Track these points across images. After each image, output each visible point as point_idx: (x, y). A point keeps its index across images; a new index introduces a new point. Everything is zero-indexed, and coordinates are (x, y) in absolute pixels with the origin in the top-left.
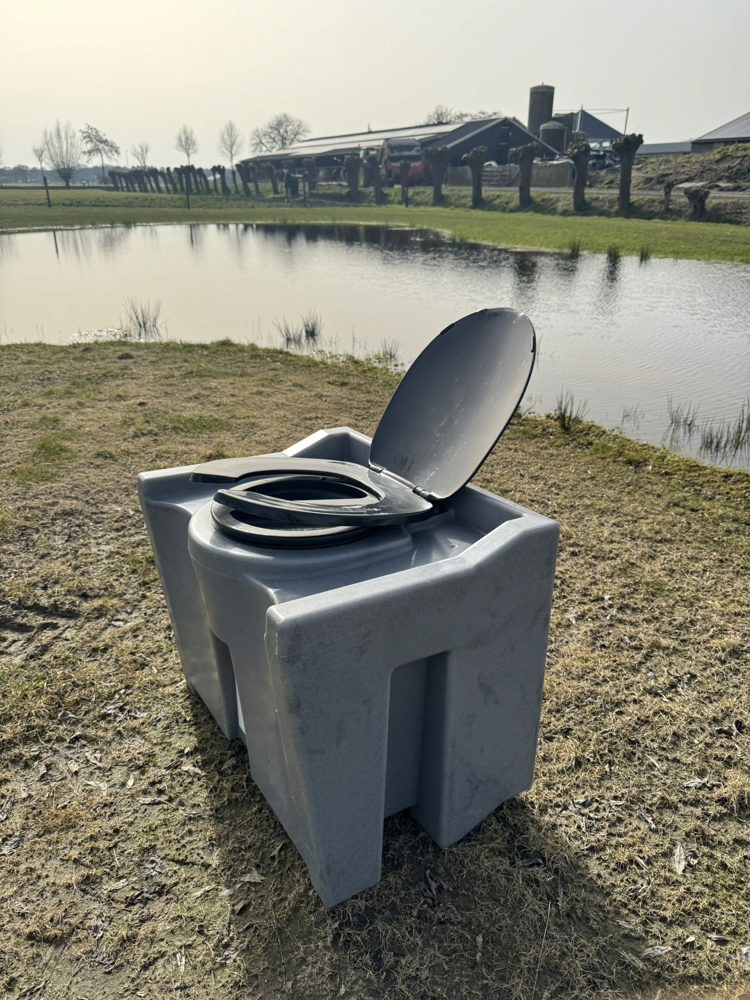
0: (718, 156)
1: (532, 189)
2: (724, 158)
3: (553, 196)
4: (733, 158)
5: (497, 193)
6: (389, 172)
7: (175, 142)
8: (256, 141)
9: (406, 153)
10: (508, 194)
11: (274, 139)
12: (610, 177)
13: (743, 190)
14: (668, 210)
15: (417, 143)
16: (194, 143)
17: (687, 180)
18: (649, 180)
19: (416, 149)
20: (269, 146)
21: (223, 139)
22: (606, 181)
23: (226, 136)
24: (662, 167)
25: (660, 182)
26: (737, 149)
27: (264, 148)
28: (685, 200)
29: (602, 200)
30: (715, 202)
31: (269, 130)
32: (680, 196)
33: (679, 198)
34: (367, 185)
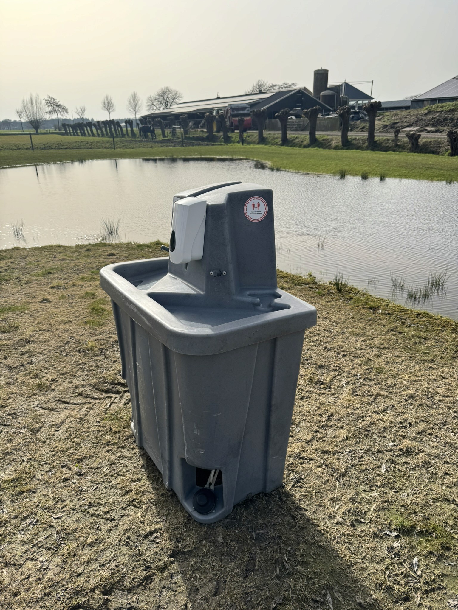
0: (426, 111)
1: (317, 133)
2: (430, 112)
3: (329, 137)
4: (435, 112)
5: (296, 136)
6: (232, 124)
7: (101, 105)
8: (150, 103)
9: (241, 112)
10: (303, 136)
11: (161, 102)
12: (363, 125)
13: (441, 132)
14: (397, 145)
15: (248, 106)
16: (113, 106)
17: (408, 126)
18: (386, 126)
19: (247, 109)
20: (157, 106)
21: (130, 103)
22: (360, 127)
23: (132, 101)
24: (393, 118)
25: (392, 128)
26: (437, 107)
27: (155, 108)
28: (406, 139)
29: (358, 140)
30: (424, 140)
31: (158, 97)
32: (403, 137)
33: (403, 138)
34: (218, 131)
